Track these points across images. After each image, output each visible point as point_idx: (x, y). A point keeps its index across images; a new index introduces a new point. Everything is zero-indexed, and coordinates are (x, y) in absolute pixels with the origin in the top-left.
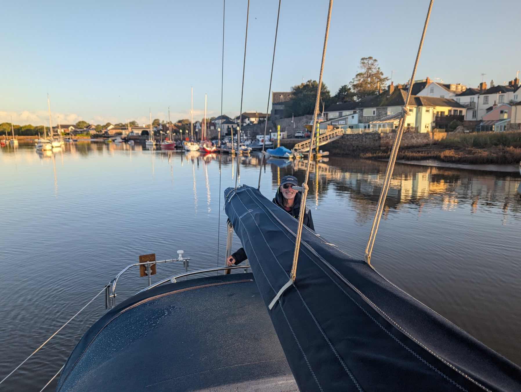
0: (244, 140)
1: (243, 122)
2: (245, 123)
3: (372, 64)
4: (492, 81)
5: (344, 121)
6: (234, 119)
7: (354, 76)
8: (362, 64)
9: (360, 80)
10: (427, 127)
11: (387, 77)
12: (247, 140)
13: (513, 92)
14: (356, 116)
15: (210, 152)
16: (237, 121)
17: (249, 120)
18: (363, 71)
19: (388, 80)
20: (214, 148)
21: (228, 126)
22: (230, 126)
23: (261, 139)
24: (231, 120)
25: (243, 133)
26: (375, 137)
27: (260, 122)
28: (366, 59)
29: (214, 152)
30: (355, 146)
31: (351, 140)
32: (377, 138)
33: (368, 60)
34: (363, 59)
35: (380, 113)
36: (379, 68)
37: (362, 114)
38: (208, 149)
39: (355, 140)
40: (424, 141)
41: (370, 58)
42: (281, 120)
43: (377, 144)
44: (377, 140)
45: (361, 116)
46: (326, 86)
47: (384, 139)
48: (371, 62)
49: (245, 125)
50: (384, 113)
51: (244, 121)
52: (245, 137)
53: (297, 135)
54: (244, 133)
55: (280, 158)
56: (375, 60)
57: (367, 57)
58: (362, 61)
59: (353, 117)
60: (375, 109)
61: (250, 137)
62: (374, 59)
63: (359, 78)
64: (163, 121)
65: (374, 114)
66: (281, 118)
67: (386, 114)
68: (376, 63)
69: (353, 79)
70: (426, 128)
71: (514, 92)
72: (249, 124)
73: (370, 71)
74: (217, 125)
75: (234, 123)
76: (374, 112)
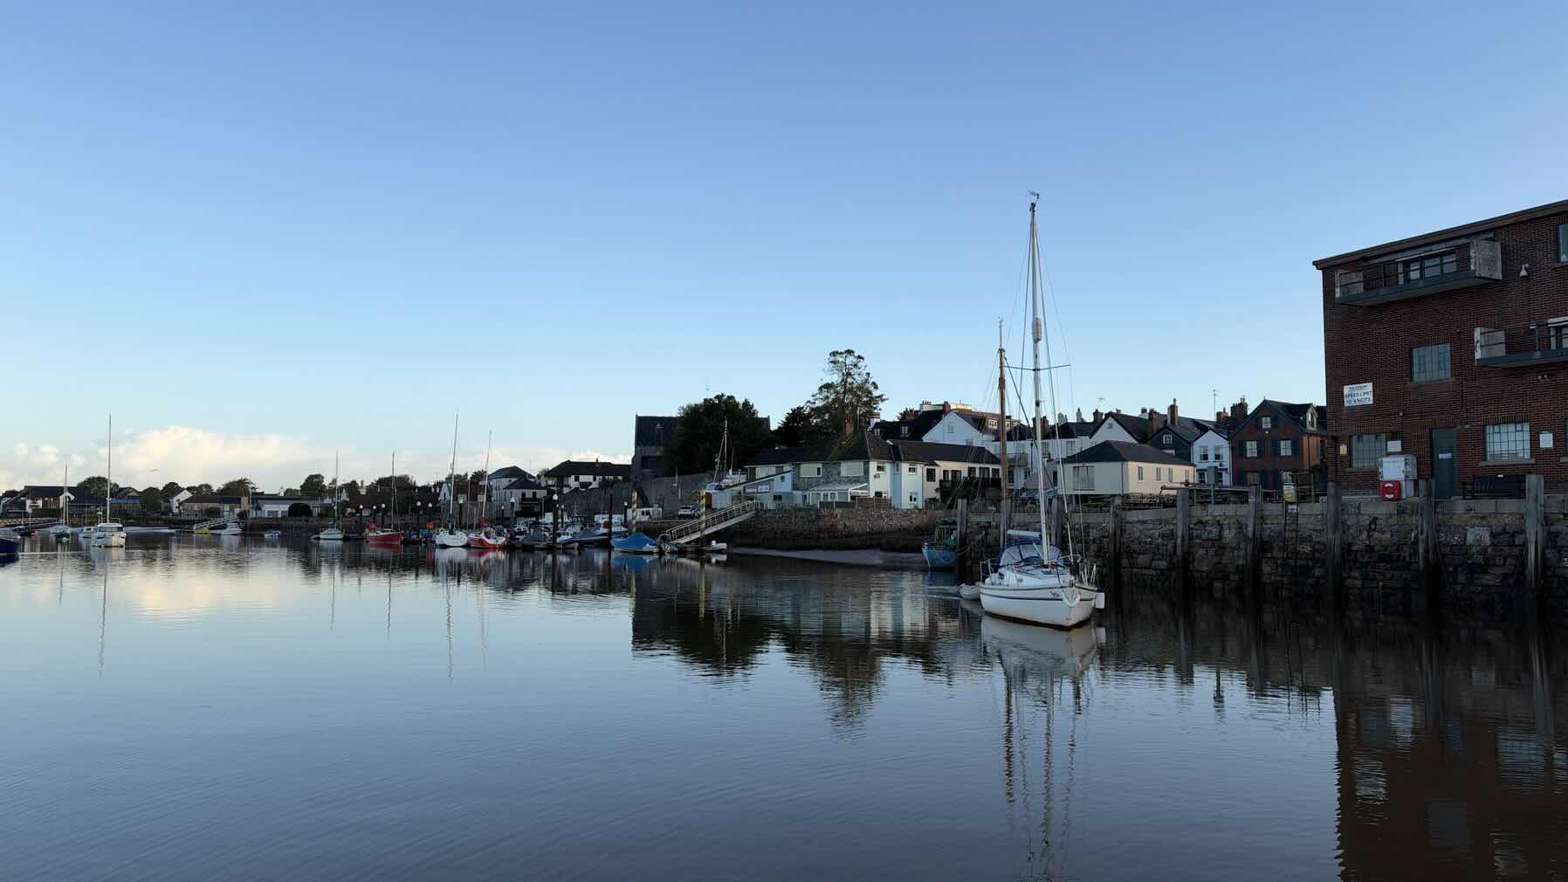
0: (565, 525)
1: (561, 484)
2: (569, 486)
3: (855, 365)
4: (1079, 410)
5: (768, 487)
6: (539, 476)
7: (816, 391)
8: (832, 365)
9: (827, 397)
10: (915, 499)
11: (882, 395)
12: (572, 524)
13: (1088, 437)
14: (788, 477)
15: (493, 548)
16: (547, 482)
17: (577, 479)
18: (835, 378)
19: (883, 400)
20: (502, 540)
21: (524, 495)
22: (529, 493)
23: (602, 522)
24: (532, 480)
25: (562, 510)
26: (811, 515)
27: (604, 485)
28: (841, 353)
29: (503, 548)
30: (779, 532)
31: (772, 520)
32: (814, 517)
33: (844, 356)
34: (834, 354)
35: (829, 472)
36: (868, 374)
37: (799, 473)
38: (491, 541)
39: (778, 522)
40: (902, 523)
41: (850, 352)
42: (656, 480)
43: (814, 527)
44: (814, 521)
45: (797, 477)
46: (755, 408)
47: (827, 519)
48: (850, 360)
49: (566, 490)
50: (835, 472)
51: (565, 483)
52: (566, 520)
53: (682, 512)
54: (565, 510)
55: (636, 553)
56: (859, 357)
57: (843, 351)
58: (832, 359)
59: (783, 478)
60: (820, 466)
61: (579, 519)
62: (856, 354)
63: (825, 394)
64: (334, 481)
65: (819, 473)
66: (657, 477)
67: (839, 474)
68: (861, 364)
69: (813, 396)
70: (911, 500)
71: (1091, 437)
72: (576, 489)
73: (850, 380)
74: (494, 491)
75: (539, 487)
76: (819, 469)
